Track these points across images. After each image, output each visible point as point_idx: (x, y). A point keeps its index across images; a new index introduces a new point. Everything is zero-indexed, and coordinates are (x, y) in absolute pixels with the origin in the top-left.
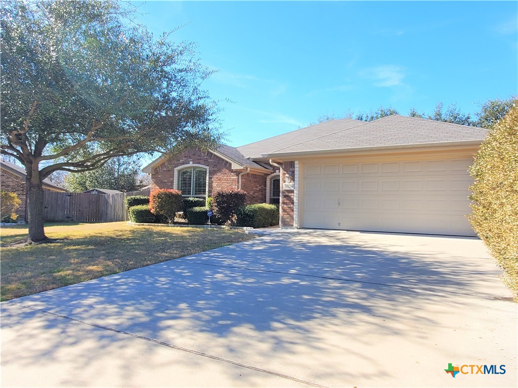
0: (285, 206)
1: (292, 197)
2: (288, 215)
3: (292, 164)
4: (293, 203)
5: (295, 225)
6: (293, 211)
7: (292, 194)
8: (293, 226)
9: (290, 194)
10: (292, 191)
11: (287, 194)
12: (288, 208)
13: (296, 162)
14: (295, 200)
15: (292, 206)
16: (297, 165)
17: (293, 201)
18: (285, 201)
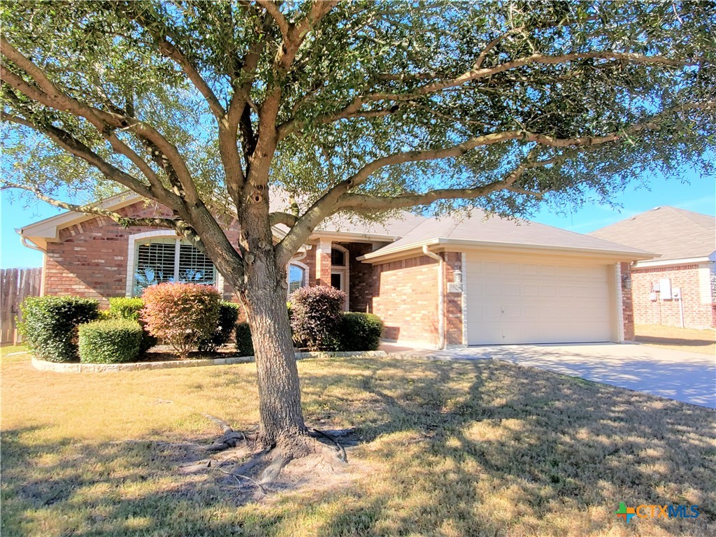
0: (451, 316)
1: (459, 303)
2: (455, 328)
3: (458, 256)
4: (460, 311)
5: (464, 342)
6: (461, 322)
7: (459, 299)
8: (461, 343)
9: (456, 299)
10: (459, 295)
11: (452, 298)
12: (454, 319)
13: (463, 255)
14: (463, 305)
15: (459, 315)
16: (464, 259)
17: (461, 308)
18: (451, 309)
